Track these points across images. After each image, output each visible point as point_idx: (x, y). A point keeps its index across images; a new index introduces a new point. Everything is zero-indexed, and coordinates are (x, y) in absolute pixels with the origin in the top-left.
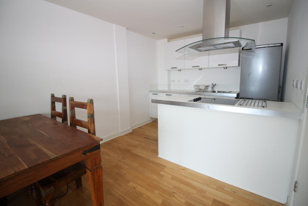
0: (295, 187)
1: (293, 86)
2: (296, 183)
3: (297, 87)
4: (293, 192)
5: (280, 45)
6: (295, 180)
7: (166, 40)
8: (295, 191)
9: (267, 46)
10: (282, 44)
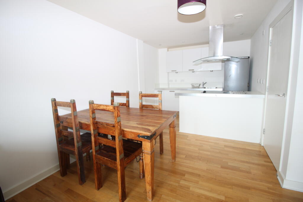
0: (264, 131)
1: (258, 82)
2: (264, 129)
3: (260, 83)
4: (263, 134)
5: (248, 57)
6: (264, 128)
7: (166, 49)
8: (264, 134)
9: (244, 58)
10: (249, 57)
